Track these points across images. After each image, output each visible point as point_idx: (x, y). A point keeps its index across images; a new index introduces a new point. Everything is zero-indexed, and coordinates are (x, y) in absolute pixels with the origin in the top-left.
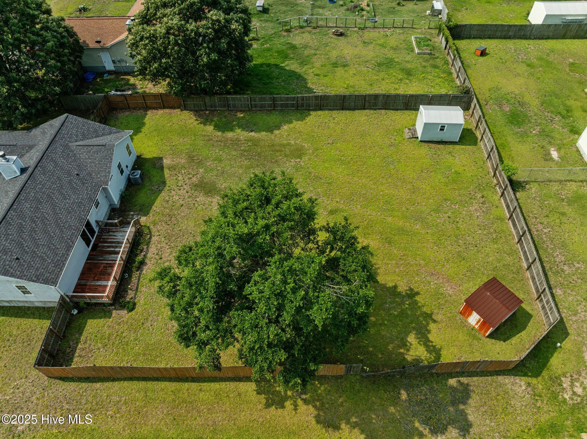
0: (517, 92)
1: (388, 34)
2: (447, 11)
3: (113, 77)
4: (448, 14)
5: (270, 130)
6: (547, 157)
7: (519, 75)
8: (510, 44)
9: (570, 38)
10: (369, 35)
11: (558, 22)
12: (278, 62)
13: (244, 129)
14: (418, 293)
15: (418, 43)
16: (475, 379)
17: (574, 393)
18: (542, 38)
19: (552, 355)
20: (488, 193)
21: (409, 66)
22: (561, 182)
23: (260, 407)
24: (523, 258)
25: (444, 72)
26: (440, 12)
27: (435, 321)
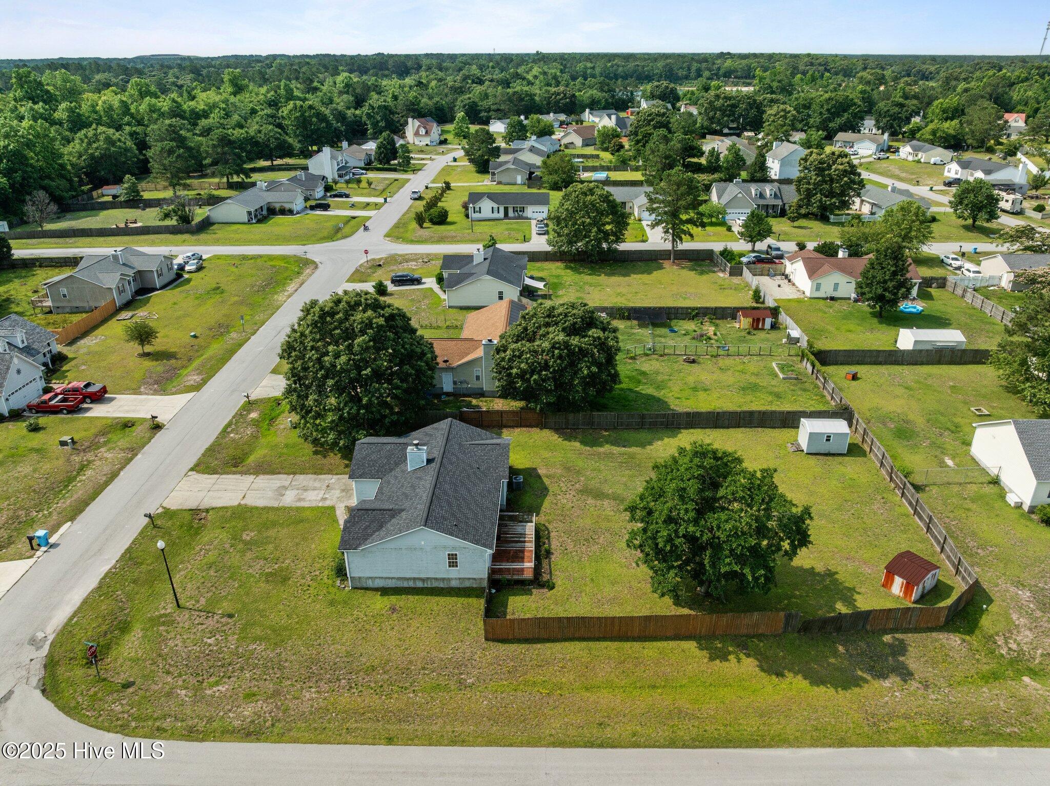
0: (899, 412)
1: (746, 361)
2: (806, 338)
3: (451, 398)
4: (808, 341)
5: (643, 445)
6: (942, 464)
7: (898, 396)
8: (884, 369)
9: (946, 364)
10: (723, 362)
11: (929, 347)
12: (631, 386)
13: (613, 444)
14: (836, 573)
15: (782, 368)
16: (910, 635)
17: (1010, 649)
18: (916, 364)
19: (981, 617)
20: (889, 496)
21: (776, 390)
22: (960, 484)
23: (706, 660)
24: (935, 544)
25: (816, 395)
26: (797, 340)
27: (859, 593)
